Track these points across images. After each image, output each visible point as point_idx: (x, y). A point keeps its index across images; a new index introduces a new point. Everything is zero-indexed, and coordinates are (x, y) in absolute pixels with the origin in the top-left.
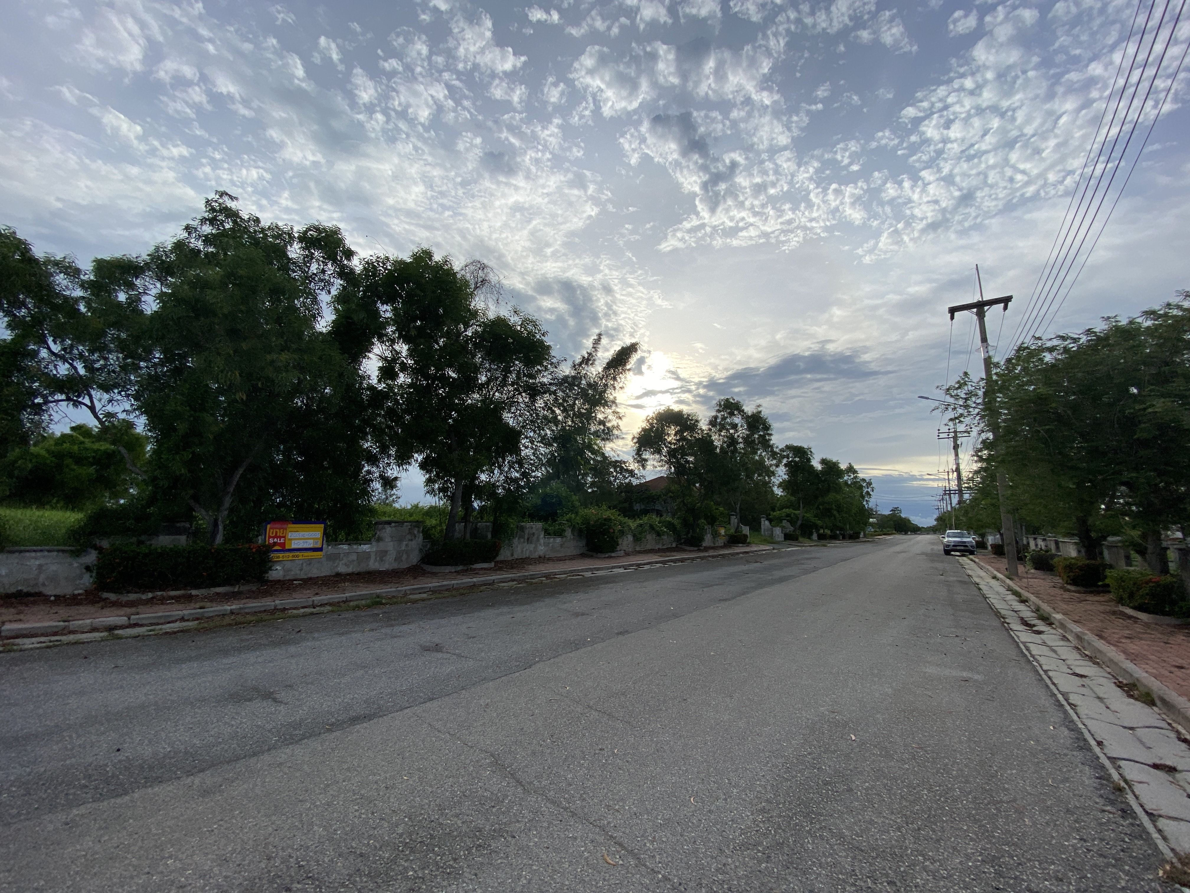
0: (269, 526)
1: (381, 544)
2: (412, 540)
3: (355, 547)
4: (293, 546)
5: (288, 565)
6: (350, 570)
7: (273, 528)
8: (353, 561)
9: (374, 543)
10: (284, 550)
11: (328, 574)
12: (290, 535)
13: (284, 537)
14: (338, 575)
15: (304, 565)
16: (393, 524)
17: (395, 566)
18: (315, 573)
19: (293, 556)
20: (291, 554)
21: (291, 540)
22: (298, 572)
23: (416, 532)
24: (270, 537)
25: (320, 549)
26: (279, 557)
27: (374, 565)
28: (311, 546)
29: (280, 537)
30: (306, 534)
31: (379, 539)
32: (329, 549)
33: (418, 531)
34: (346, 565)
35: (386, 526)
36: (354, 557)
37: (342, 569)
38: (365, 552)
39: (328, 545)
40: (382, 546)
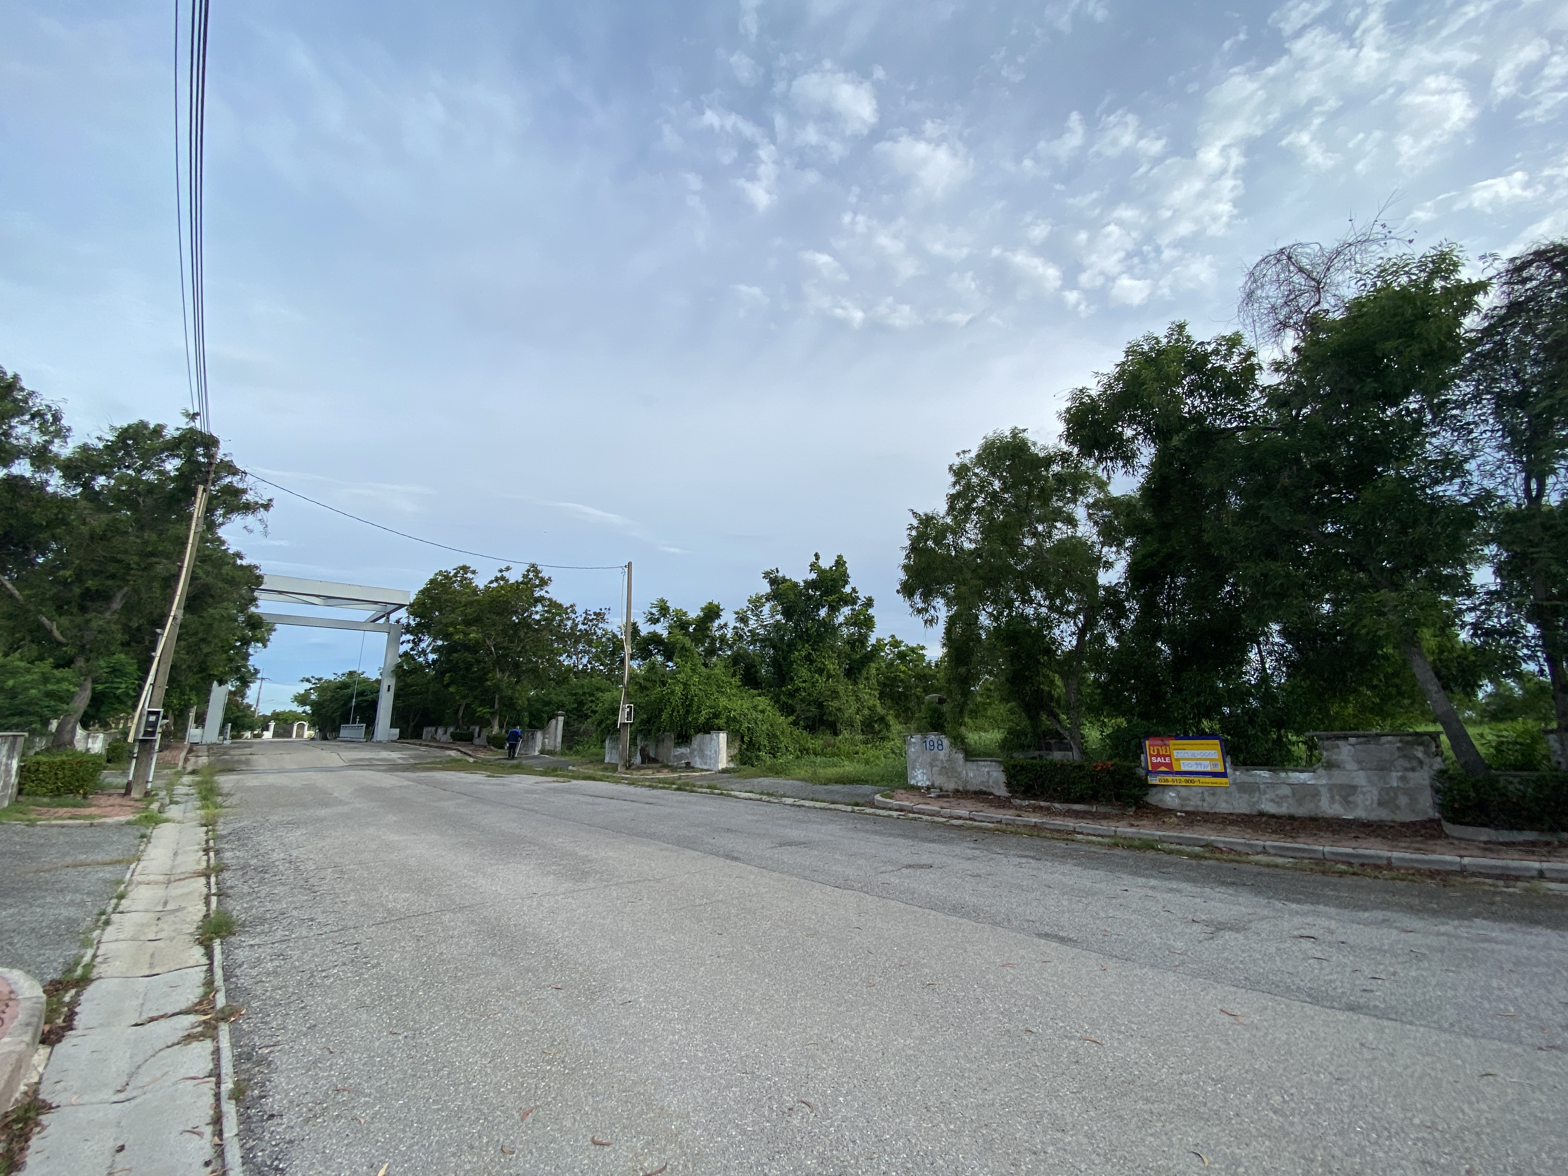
0: (1147, 742)
1: (1335, 772)
2: (1413, 770)
3: (1283, 775)
4: (1183, 769)
5: (1184, 792)
6: (1283, 810)
7: (1154, 746)
8: (1287, 797)
9: (1321, 771)
10: (1171, 773)
11: (1247, 811)
12: (1176, 754)
13: (1169, 756)
14: (1261, 814)
15: (1206, 794)
17: (1383, 815)
18: (1223, 807)
19: (1187, 781)
20: (1183, 778)
21: (1178, 760)
22: (1200, 803)
23: (1420, 755)
24: (1151, 756)
25: (1224, 775)
26: (1167, 781)
27: (1329, 807)
28: (1209, 769)
29: (1165, 756)
30: (1198, 753)
31: (1330, 766)
32: (1239, 775)
33: (1426, 753)
34: (1272, 801)
35: (1341, 743)
36: (1286, 791)
37: (1270, 808)
38: (1304, 784)
39: (1235, 770)
40: (1339, 778)
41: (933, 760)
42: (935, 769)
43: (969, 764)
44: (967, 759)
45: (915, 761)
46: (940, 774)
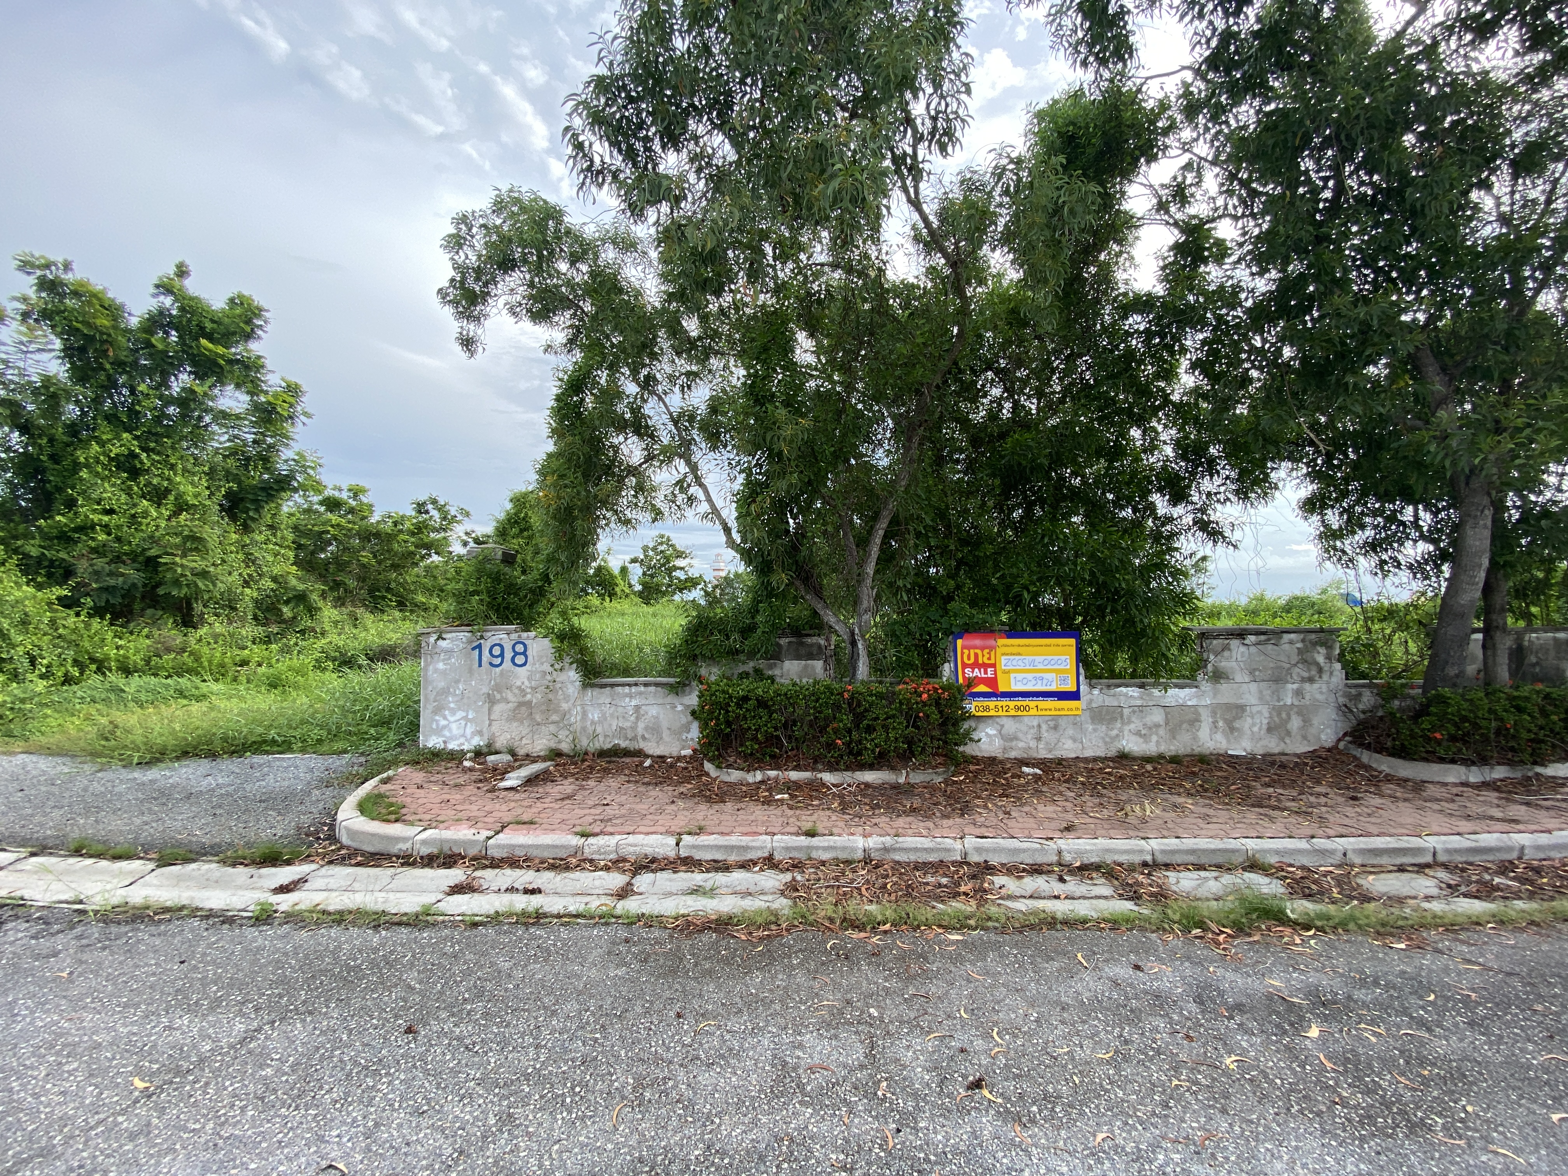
1: (1224, 687)
2: (1311, 680)
3: (1156, 692)
4: (1015, 687)
5: (1010, 726)
6: (1151, 747)
8: (1157, 726)
9: (1206, 686)
10: (995, 694)
11: (1101, 753)
12: (1003, 662)
14: (1123, 757)
15: (1044, 727)
16: (1252, 638)
17: (1273, 745)
18: (1069, 748)
19: (1018, 708)
20: (1012, 704)
21: (1007, 672)
22: (1033, 744)
23: (1321, 659)
25: (1074, 696)
26: (987, 709)
27: (1211, 740)
28: (1053, 688)
30: (1039, 660)
31: (1218, 676)
32: (1096, 696)
33: (1329, 658)
35: (1235, 643)
36: (1158, 717)
38: (1183, 706)
39: (1092, 687)
40: (1226, 693)
41: (498, 688)
42: (498, 708)
43: (589, 692)
44: (587, 684)
45: (445, 692)
46: (514, 716)
